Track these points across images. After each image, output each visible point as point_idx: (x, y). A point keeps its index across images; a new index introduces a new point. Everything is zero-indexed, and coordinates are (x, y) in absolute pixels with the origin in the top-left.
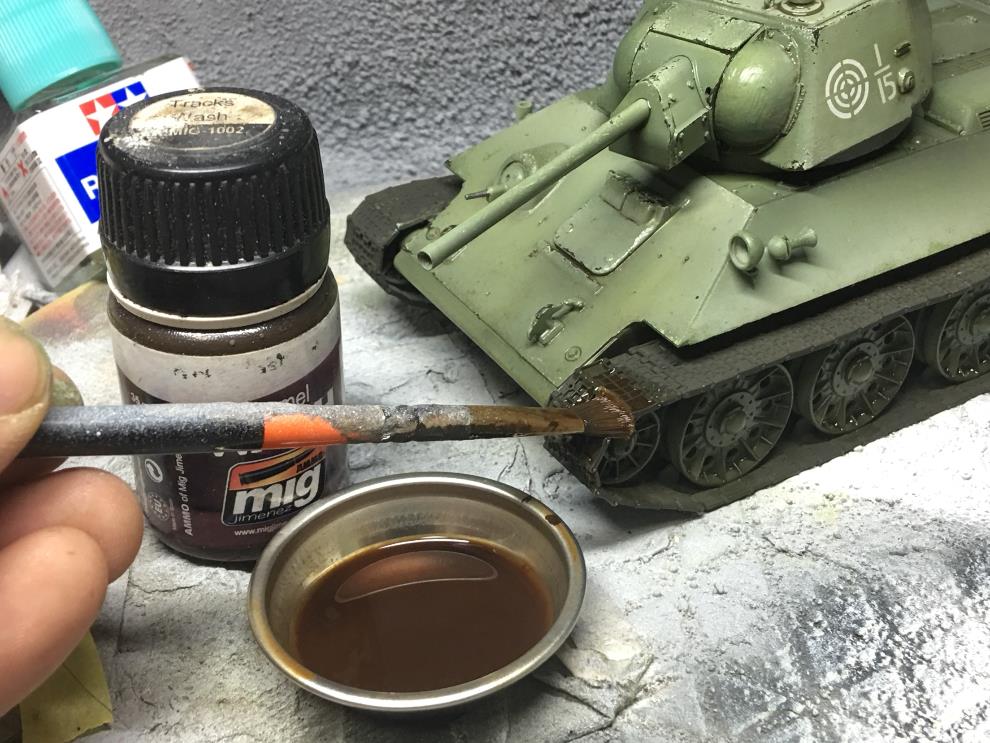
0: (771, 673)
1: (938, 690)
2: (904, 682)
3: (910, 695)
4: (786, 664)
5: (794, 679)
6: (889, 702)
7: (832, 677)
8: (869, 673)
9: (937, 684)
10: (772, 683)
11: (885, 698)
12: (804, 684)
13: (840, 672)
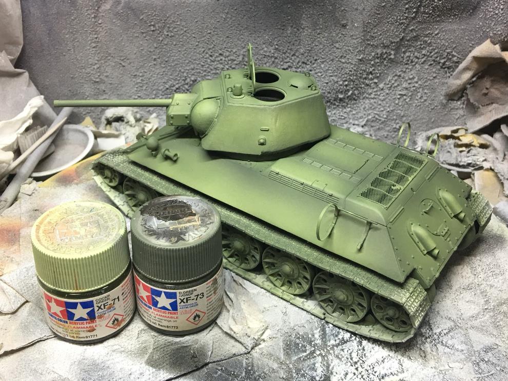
0: (311, 339)
1: (369, 351)
2: (358, 346)
3: (359, 351)
4: (317, 336)
5: (319, 342)
6: (351, 353)
7: (332, 342)
8: (346, 342)
9: (370, 348)
10: (310, 342)
11: (349, 352)
12: (322, 344)
13: (335, 341)
